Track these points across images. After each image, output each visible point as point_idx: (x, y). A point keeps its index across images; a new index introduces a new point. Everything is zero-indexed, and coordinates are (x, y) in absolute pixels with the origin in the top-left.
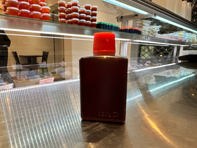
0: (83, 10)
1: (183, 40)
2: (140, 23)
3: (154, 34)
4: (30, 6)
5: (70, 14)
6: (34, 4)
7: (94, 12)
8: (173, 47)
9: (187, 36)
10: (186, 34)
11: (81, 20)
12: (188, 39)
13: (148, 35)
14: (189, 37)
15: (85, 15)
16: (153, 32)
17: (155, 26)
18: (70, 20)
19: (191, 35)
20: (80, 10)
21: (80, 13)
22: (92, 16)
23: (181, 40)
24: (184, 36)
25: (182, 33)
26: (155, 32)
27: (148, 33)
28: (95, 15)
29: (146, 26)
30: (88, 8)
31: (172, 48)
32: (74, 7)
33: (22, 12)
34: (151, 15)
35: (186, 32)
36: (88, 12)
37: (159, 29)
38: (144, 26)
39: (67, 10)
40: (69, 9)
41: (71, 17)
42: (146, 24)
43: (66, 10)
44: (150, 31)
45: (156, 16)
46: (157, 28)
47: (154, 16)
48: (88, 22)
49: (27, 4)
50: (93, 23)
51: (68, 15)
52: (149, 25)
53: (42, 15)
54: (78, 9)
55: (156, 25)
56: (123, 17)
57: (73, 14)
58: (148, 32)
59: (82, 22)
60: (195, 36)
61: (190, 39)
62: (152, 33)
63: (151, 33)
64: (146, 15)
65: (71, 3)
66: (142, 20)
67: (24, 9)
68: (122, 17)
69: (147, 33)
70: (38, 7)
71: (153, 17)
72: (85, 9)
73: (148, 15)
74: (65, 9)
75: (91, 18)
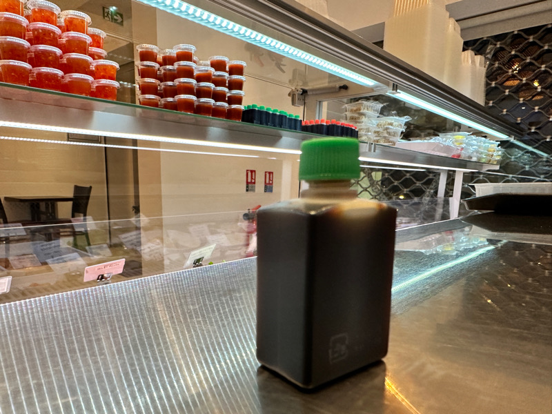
0: (207, 71)
1: (464, 155)
2: (355, 108)
3: (392, 139)
4: (62, 58)
5: (170, 83)
6: (74, 52)
7: (235, 77)
8: (437, 174)
9: (474, 145)
10: (472, 140)
11: (203, 100)
12: (477, 152)
13: (374, 141)
14: (479, 147)
15: (212, 86)
16: (389, 133)
17: (395, 117)
18: (170, 99)
19: (485, 143)
20: (199, 72)
21: (199, 79)
22: (230, 88)
23: (459, 156)
24: (466, 144)
25: (460, 136)
26: (394, 134)
27: (376, 136)
28: (239, 85)
29: (369, 117)
30: (219, 66)
31: (435, 176)
32: (183, 63)
33: (39, 74)
34: (385, 87)
35: (472, 134)
36: (220, 78)
37: (403, 125)
38: (364, 117)
39: (163, 71)
40: (169, 67)
41: (174, 92)
42: (370, 112)
43: (159, 69)
44: (381, 130)
45: (398, 91)
46: (398, 123)
47: (391, 91)
48: (219, 103)
49: (55, 53)
50: (234, 106)
51: (165, 85)
52: (378, 115)
53: (95, 85)
54: (194, 68)
55: (396, 115)
56: (309, 93)
57: (180, 82)
58: (375, 132)
59: (206, 105)
60: (493, 145)
61: (482, 153)
62: (387, 135)
63: (385, 137)
64: (372, 89)
65: (173, 52)
66: (360, 102)
67: (47, 65)
68: (304, 92)
69: (373, 137)
70: (86, 61)
71: (389, 93)
72: (212, 70)
73: (377, 87)
74: (157, 68)
75: (228, 95)
